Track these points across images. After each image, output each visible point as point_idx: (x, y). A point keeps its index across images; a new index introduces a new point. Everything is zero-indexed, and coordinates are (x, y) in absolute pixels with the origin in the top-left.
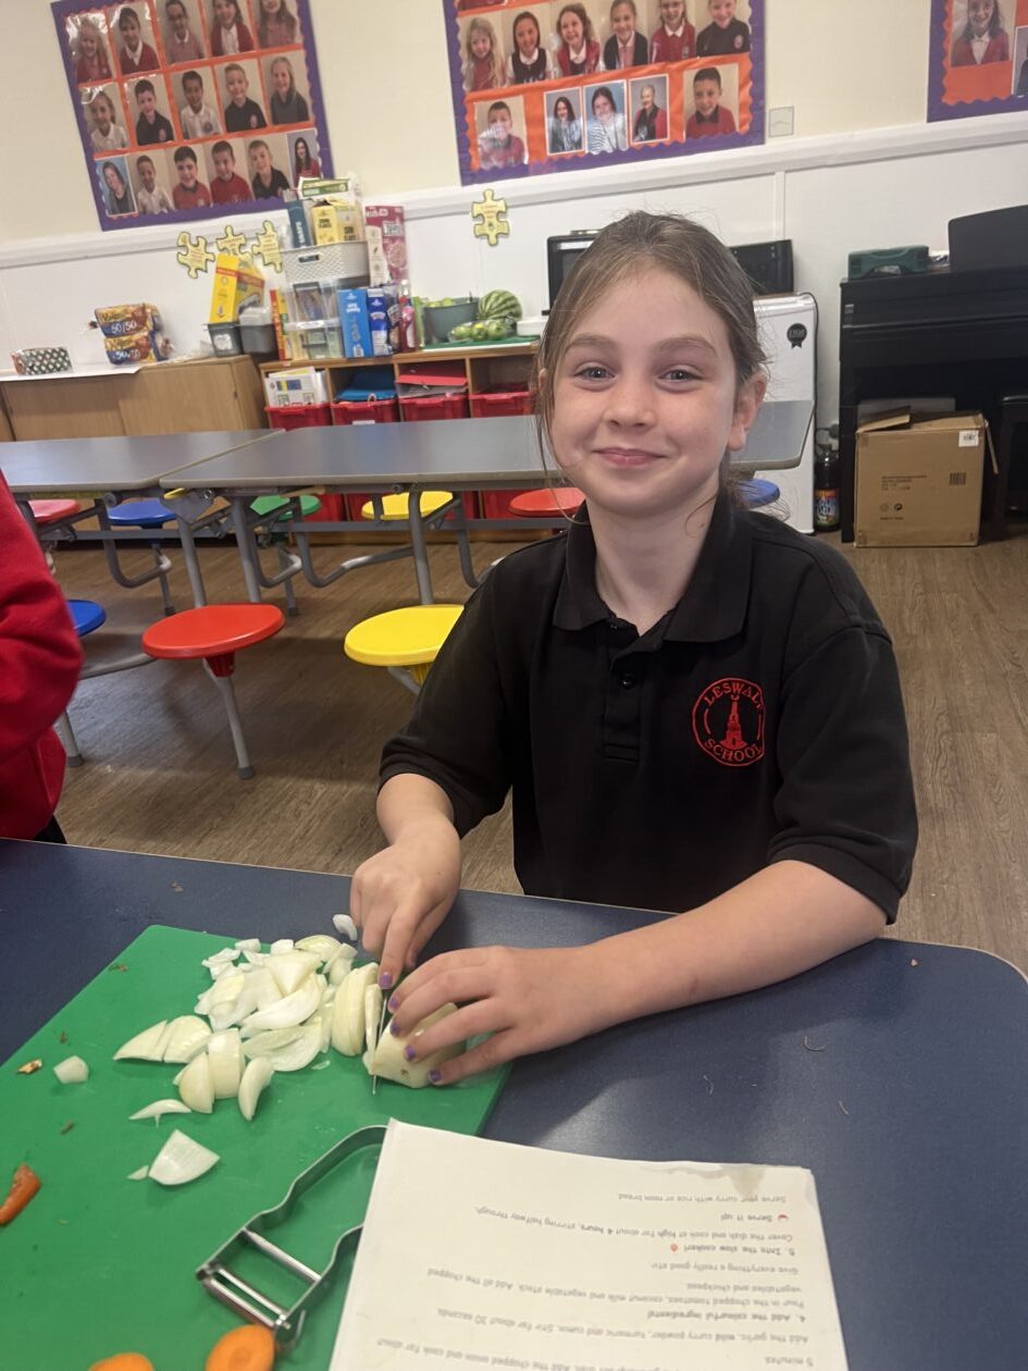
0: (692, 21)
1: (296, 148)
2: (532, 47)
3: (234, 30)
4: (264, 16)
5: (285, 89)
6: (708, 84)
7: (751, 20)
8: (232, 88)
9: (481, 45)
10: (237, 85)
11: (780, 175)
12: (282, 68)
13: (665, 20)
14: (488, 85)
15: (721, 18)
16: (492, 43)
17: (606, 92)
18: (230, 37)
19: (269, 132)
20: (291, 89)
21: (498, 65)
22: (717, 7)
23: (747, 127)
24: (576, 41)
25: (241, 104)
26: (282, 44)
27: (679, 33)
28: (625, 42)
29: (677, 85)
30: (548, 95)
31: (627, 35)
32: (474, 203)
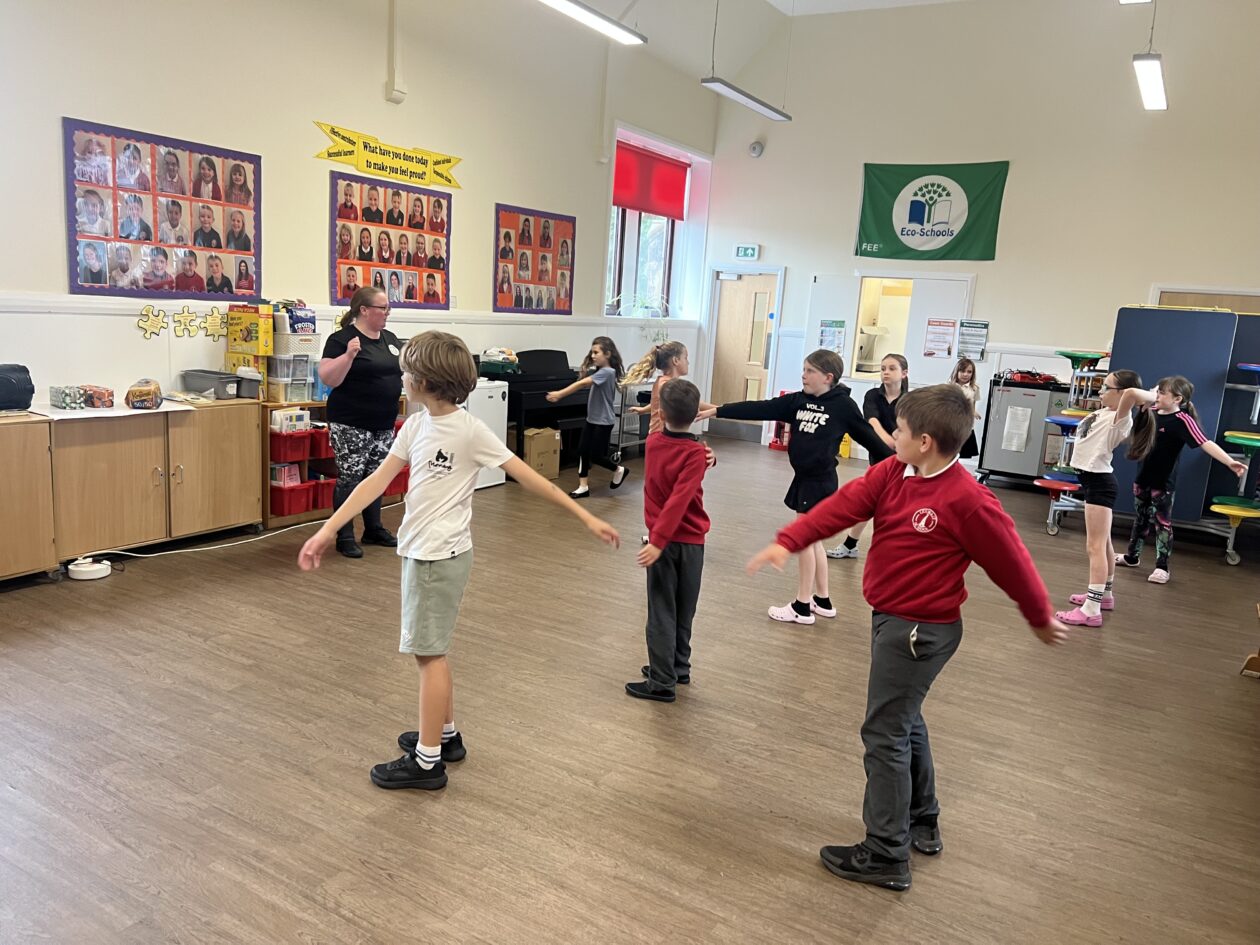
1: (240, 266)
2: (367, 245)
3: (211, 185)
4: (232, 184)
5: (238, 230)
6: (431, 280)
8: (202, 219)
9: (346, 237)
10: (206, 218)
11: (453, 324)
12: (239, 217)
13: (418, 248)
14: (347, 258)
15: (436, 255)
16: (350, 238)
17: (395, 274)
18: (207, 189)
19: (223, 252)
20: (242, 231)
21: (352, 249)
22: (435, 250)
24: (385, 249)
25: (207, 231)
26: (240, 203)
27: (422, 256)
28: (404, 256)
29: (421, 280)
31: (404, 251)
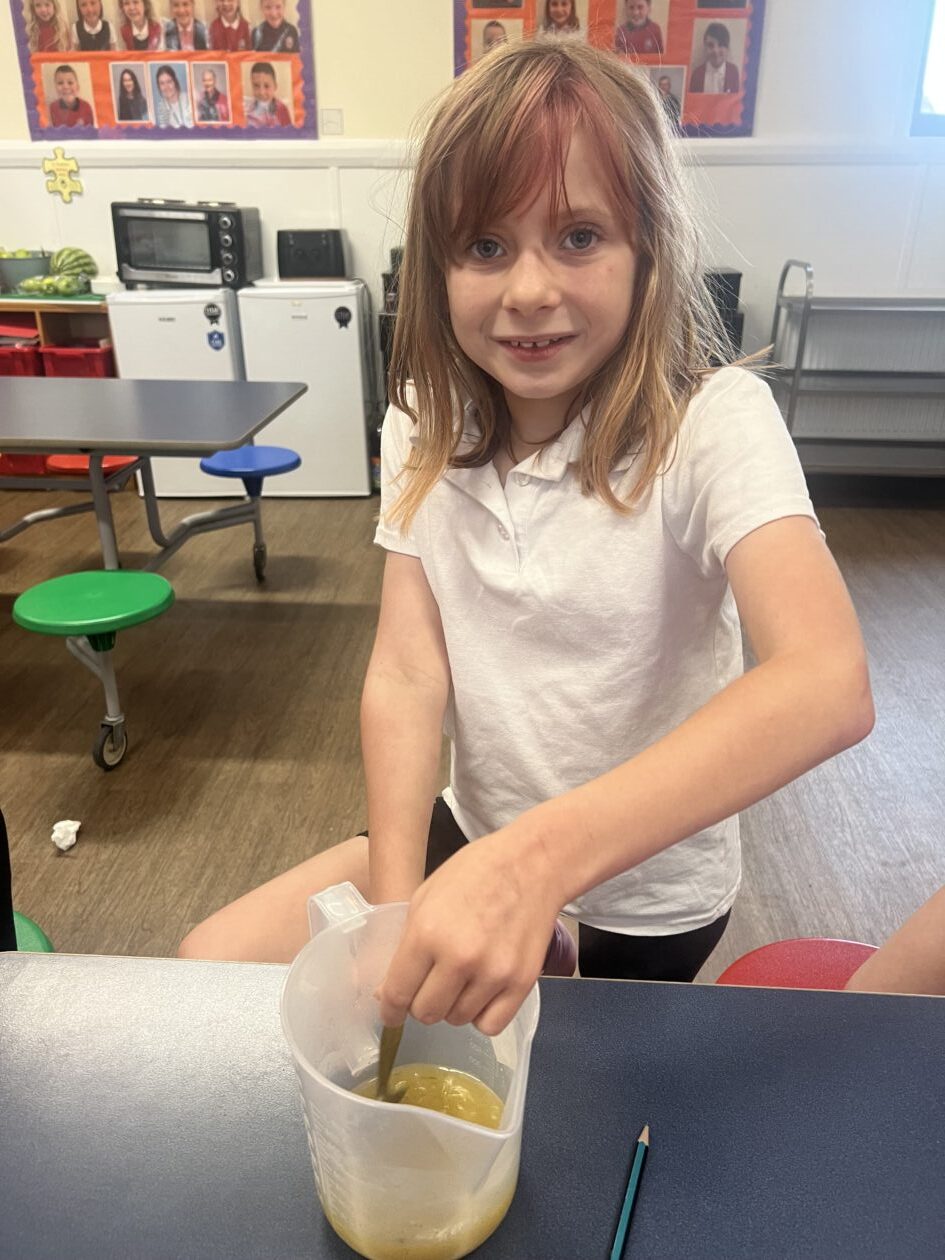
0: (247, 16)
2: (95, 18)
6: (264, 77)
7: (300, 23)
9: (44, 9)
11: (333, 169)
13: (222, 11)
15: (273, 18)
16: (55, 8)
17: (169, 70)
21: (63, 30)
22: (269, 7)
23: (301, 122)
24: (137, 18)
27: (235, 25)
28: (185, 26)
29: (236, 75)
30: (113, 66)
31: (186, 20)
32: (45, 159)
